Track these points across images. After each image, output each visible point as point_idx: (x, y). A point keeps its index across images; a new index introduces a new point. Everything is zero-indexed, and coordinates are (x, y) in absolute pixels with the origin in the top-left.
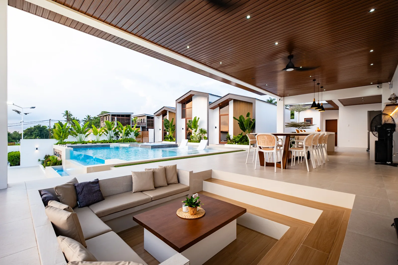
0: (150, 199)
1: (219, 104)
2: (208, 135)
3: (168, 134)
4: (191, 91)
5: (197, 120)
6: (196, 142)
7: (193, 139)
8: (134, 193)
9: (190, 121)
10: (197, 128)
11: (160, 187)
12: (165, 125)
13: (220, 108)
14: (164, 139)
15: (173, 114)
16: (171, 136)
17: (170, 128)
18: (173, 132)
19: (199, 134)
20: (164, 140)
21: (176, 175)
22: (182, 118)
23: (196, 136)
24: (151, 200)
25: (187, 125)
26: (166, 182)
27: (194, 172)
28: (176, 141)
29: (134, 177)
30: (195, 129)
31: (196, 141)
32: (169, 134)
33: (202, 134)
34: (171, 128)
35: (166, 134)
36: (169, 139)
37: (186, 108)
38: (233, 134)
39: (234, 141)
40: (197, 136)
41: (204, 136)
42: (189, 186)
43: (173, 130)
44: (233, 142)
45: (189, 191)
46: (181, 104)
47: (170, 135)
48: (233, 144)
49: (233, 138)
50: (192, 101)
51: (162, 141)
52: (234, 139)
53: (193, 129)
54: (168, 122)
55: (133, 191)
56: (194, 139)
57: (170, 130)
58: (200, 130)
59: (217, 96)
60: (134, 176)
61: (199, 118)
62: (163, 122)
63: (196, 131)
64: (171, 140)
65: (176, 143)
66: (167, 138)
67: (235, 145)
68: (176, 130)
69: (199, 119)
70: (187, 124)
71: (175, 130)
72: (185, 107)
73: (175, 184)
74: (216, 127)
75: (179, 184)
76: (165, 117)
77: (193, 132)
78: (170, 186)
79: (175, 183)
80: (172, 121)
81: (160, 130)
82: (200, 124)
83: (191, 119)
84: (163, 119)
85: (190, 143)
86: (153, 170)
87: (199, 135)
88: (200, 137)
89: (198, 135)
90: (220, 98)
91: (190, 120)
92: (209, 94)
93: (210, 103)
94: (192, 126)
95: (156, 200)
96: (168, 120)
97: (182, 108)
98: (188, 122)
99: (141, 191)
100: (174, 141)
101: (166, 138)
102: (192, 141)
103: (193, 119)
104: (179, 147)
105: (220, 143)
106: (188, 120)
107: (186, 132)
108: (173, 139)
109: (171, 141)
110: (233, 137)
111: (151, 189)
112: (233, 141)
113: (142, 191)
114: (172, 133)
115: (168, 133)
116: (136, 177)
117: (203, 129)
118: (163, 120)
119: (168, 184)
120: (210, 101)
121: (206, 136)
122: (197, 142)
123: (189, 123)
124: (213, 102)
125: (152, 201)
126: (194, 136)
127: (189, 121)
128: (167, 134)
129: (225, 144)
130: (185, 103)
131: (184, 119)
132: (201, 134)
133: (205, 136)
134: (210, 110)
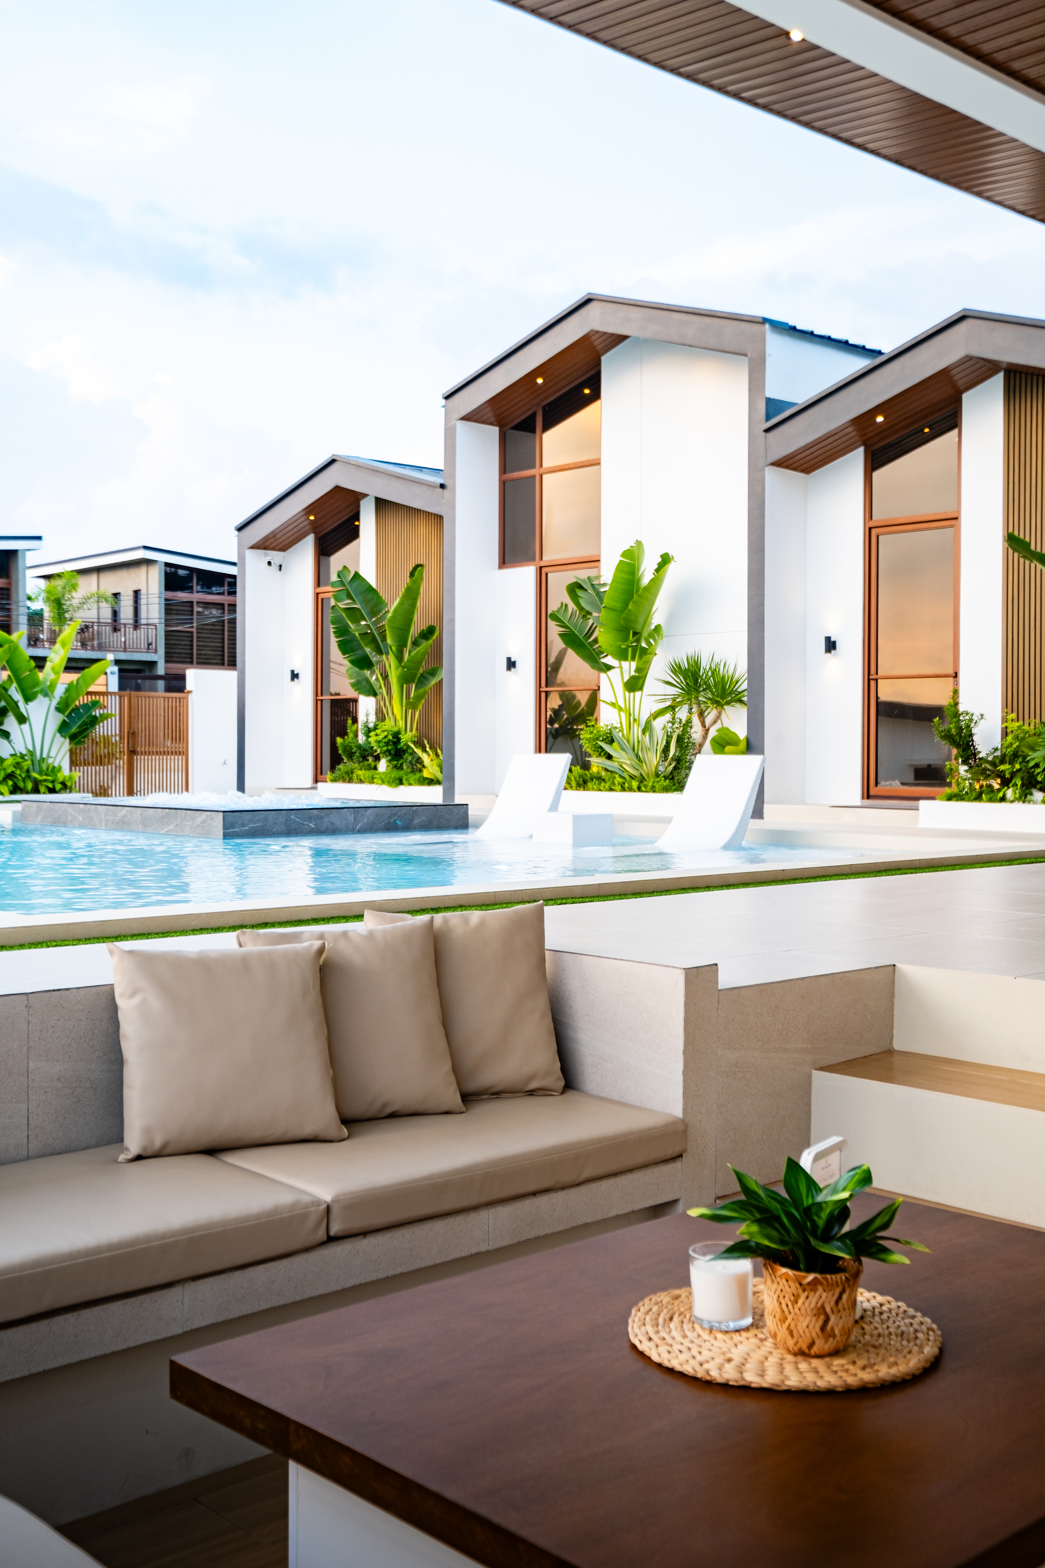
0: (311, 1221)
1: (863, 421)
2: (756, 722)
3: (372, 719)
4: (588, 301)
5: (645, 581)
6: (641, 784)
7: (609, 757)
8: (139, 1158)
9: (581, 587)
10: (644, 651)
11: (394, 1116)
12: (343, 631)
13: (874, 462)
14: (336, 760)
15: (423, 528)
16: (397, 735)
17: (391, 662)
18: (418, 698)
19: (672, 708)
20: (329, 776)
21: (541, 1002)
22: (504, 562)
23: (637, 730)
24: (321, 1235)
25: (554, 630)
26: (447, 1066)
27: (726, 979)
28: (446, 780)
29: (136, 1000)
30: (629, 667)
31: (642, 780)
32: (381, 716)
33: (701, 714)
34: (400, 658)
35: (355, 720)
36: (383, 765)
37: (546, 464)
38: (1006, 705)
39: (1013, 774)
40: (647, 728)
41: (712, 733)
42: (678, 1111)
43: (422, 680)
44: (1006, 783)
45: (678, 1165)
46: (495, 430)
47: (388, 725)
48: (1003, 799)
49: (998, 743)
50: (596, 395)
51: (316, 781)
52: (1015, 755)
53: (609, 660)
54: (365, 602)
55: (133, 1142)
56: (623, 759)
57: (385, 677)
58: (676, 669)
59: (844, 345)
60: (133, 995)
61: (666, 560)
62: (320, 603)
63: (634, 684)
64: (396, 774)
65: (449, 791)
66: (366, 756)
67: (1019, 806)
68: (443, 674)
69: (671, 568)
70: (554, 617)
71: (433, 673)
72: (532, 458)
73: (531, 1093)
74: (830, 645)
75: (570, 1095)
76: (337, 561)
77: (605, 694)
78: (485, 1110)
79: (533, 1085)
80: (412, 595)
81: (294, 676)
82: (672, 617)
83: (592, 573)
84: (320, 578)
85: (581, 794)
86: (317, 944)
87: (668, 716)
88: (680, 740)
89: (659, 724)
90: (860, 364)
91: (581, 574)
92: (765, 321)
93: (773, 406)
94: (604, 637)
95: (364, 1233)
96: (373, 582)
97: (504, 468)
98: (558, 597)
99: (206, 1141)
100: (431, 782)
101: (351, 755)
102: (600, 779)
103: (607, 573)
104: (477, 826)
105: (867, 795)
106: (559, 582)
107: (542, 696)
108: (419, 760)
109: (400, 782)
110: (1005, 733)
111: (307, 1131)
112: (1001, 775)
113: (212, 1151)
114: (411, 705)
115: (366, 707)
116: (156, 1003)
117: (705, 664)
118: (318, 583)
119: (470, 1098)
120: (772, 392)
121: (741, 731)
122: (653, 790)
123: (572, 606)
124: (801, 398)
125: (331, 1239)
126: (617, 735)
127: (575, 589)
128: (361, 718)
129: (922, 803)
130: (533, 416)
131: (526, 575)
132: (682, 714)
133: (724, 730)
134: (774, 477)
